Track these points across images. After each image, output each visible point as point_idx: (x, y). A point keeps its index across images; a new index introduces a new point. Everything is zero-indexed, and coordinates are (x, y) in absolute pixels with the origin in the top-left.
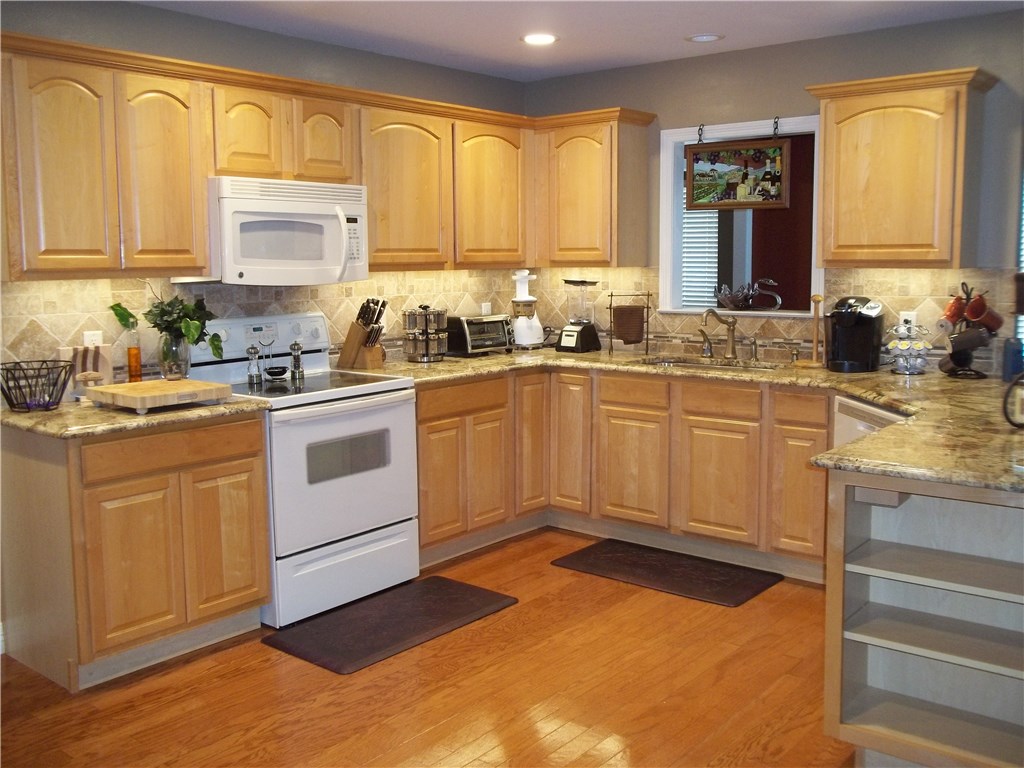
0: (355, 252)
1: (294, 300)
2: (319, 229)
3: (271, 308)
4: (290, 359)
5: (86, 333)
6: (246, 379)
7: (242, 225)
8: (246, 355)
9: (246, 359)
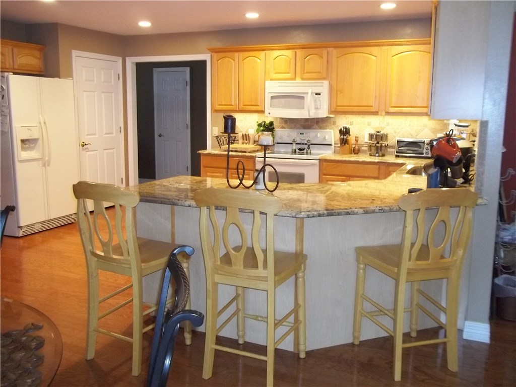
0: (319, 106)
1: (325, 125)
2: (303, 98)
3: (314, 127)
4: (307, 146)
5: (249, 130)
6: (291, 151)
7: (271, 97)
8: (291, 142)
9: (292, 144)
